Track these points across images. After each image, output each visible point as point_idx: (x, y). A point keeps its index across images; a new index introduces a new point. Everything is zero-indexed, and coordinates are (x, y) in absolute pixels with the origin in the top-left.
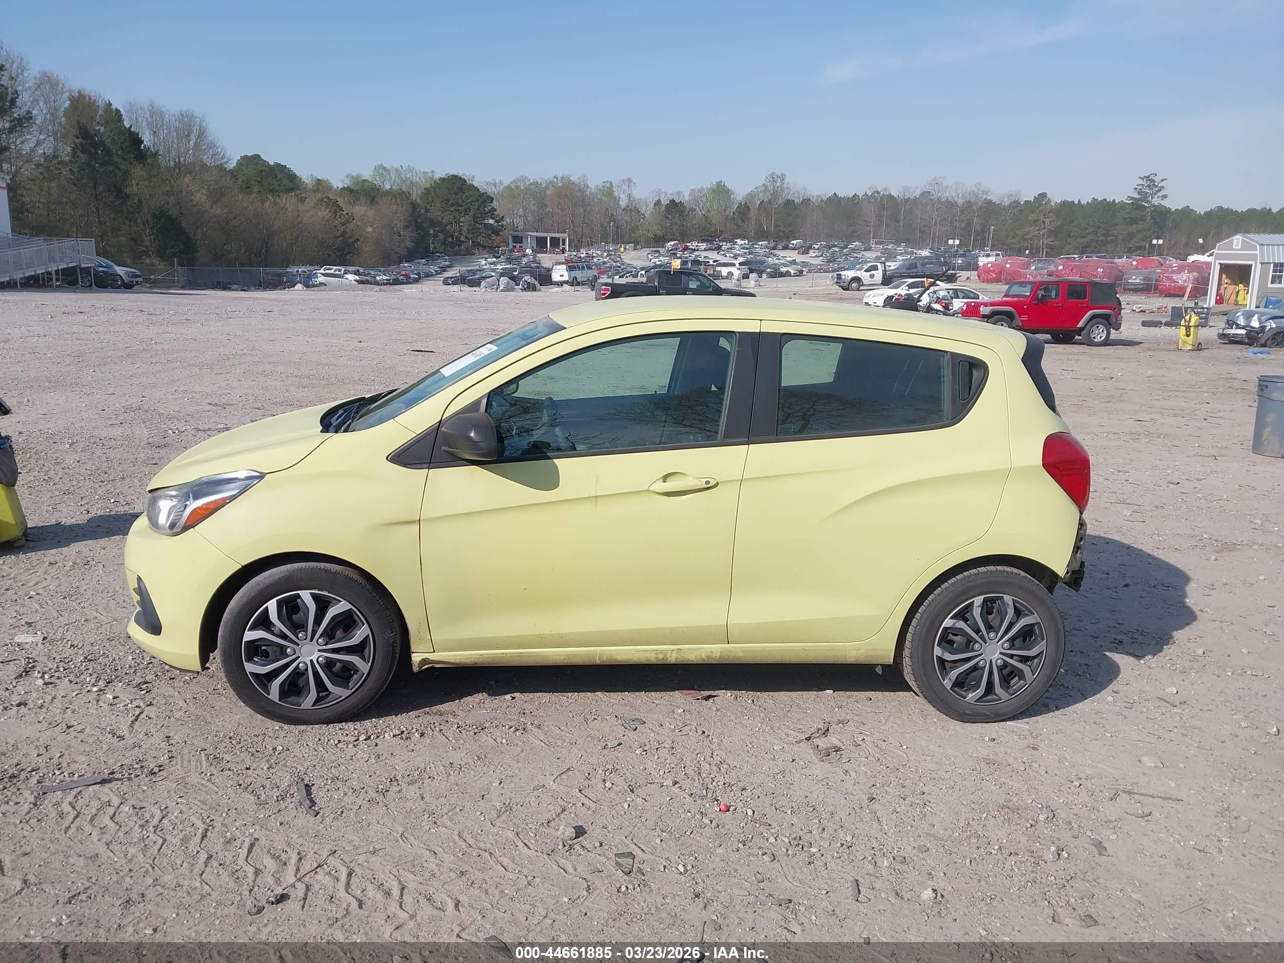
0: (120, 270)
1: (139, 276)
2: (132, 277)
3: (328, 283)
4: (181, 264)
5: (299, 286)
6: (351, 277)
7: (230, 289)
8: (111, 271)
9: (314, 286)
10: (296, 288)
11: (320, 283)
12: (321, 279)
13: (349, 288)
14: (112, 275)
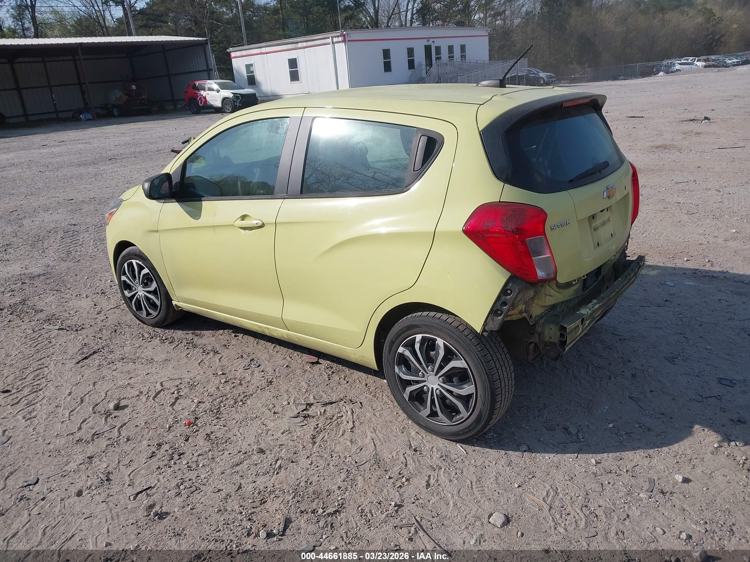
0: (542, 75)
1: (554, 77)
2: (549, 78)
3: (683, 70)
4: (589, 67)
5: (661, 73)
6: (699, 64)
7: (618, 79)
8: (537, 76)
9: (672, 72)
10: (659, 74)
11: (677, 70)
12: (678, 67)
13: (698, 71)
14: (537, 78)
